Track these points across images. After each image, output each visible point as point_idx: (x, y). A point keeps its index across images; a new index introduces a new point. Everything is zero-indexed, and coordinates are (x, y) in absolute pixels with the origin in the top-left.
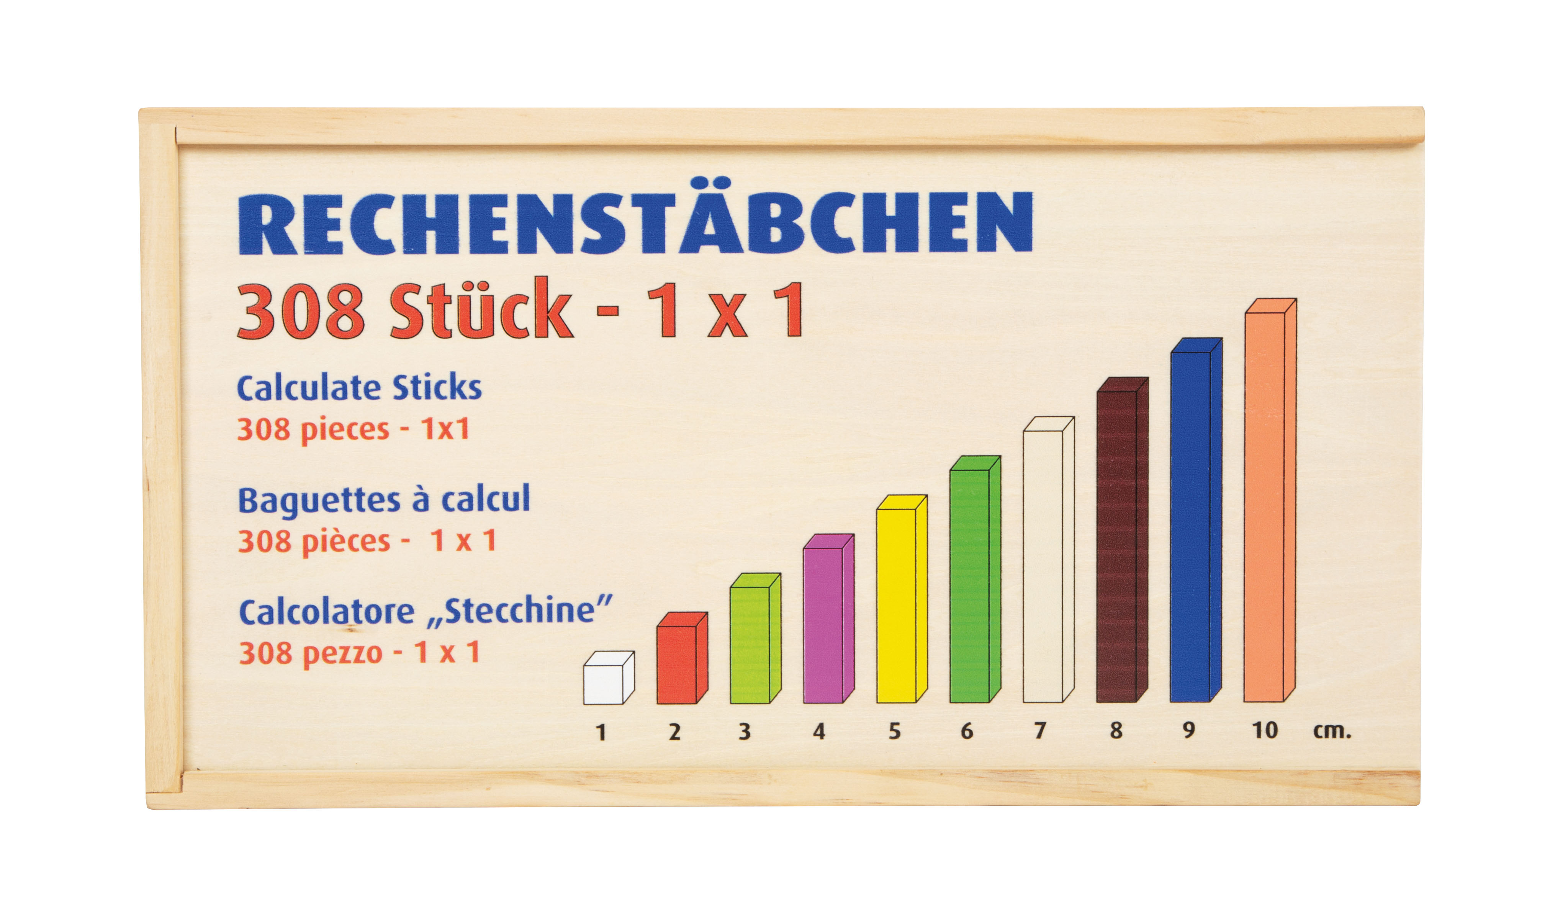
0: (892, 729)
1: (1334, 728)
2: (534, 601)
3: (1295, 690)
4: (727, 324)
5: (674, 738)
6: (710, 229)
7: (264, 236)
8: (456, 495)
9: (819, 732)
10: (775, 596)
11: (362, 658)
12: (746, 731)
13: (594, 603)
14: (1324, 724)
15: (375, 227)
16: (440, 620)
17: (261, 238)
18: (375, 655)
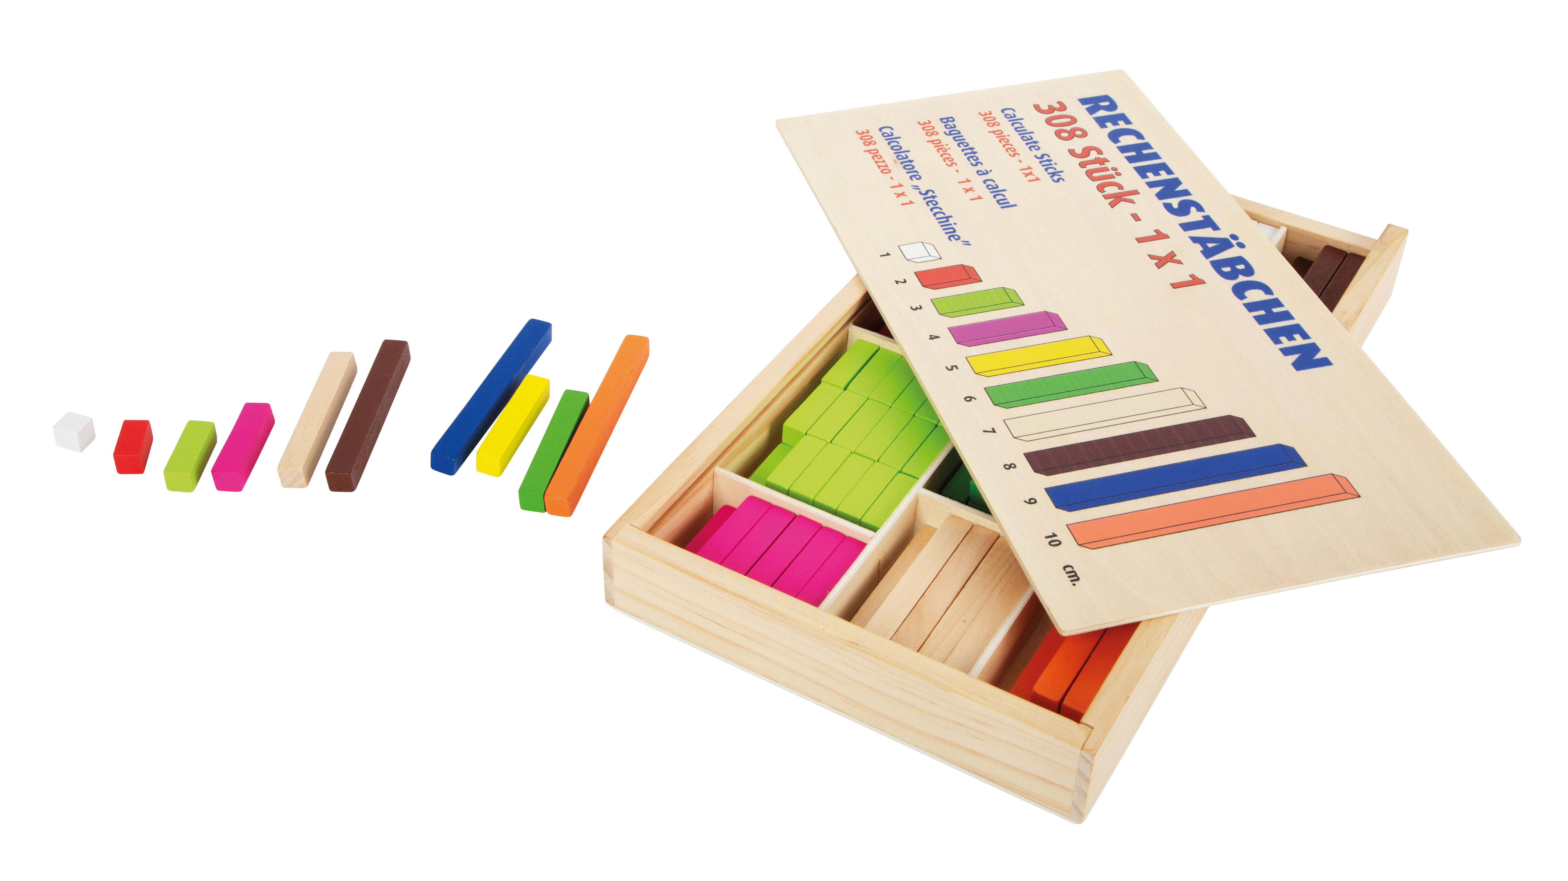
0: (952, 367)
1: (1076, 575)
2: (949, 219)
3: (1091, 550)
4: (1160, 260)
5: (897, 282)
6: (1210, 245)
7: (1093, 105)
8: (994, 183)
9: (932, 337)
10: (1009, 305)
11: (881, 167)
12: (917, 309)
13: (962, 239)
14: (1075, 569)
15: (1124, 136)
16: (919, 189)
17: (1091, 103)
18: (885, 170)
